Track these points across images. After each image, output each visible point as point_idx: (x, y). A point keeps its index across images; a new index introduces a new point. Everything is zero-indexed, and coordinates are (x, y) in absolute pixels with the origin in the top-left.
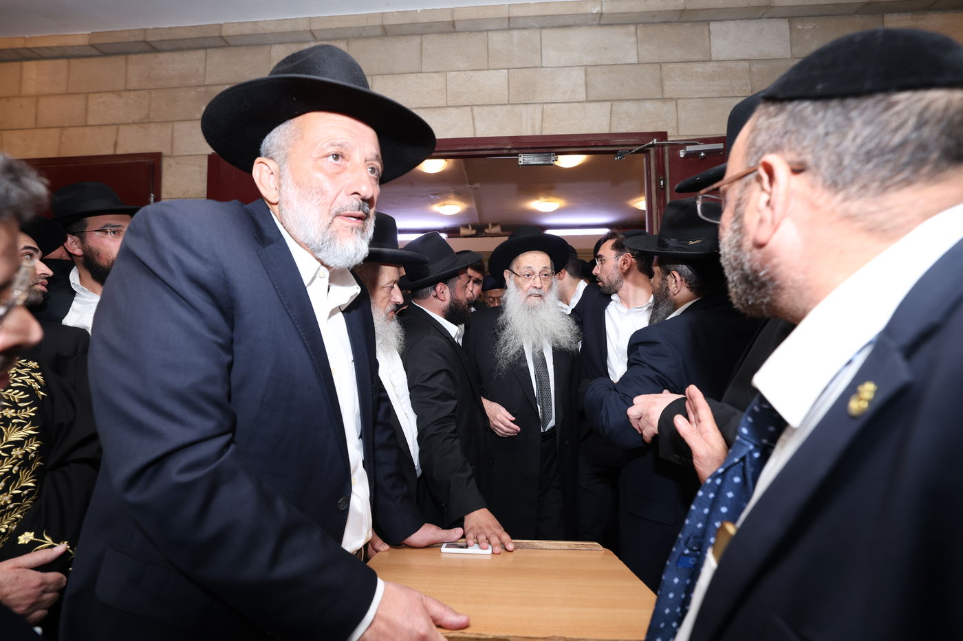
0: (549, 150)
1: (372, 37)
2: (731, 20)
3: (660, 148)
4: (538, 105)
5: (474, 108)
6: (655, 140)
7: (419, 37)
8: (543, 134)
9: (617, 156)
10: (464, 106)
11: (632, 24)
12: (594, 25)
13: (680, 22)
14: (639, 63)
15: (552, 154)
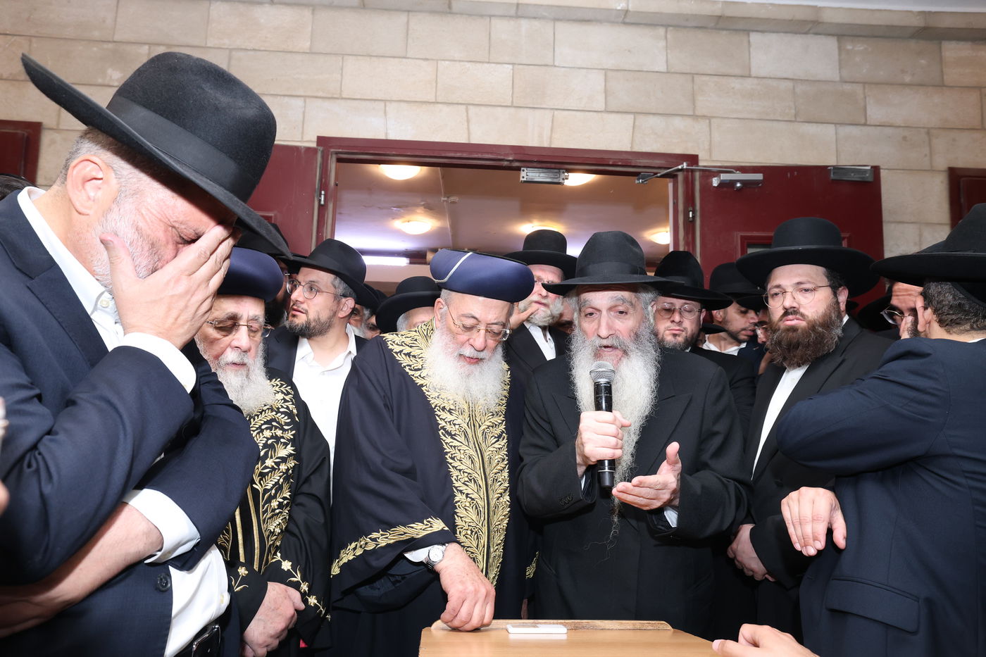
0: (558, 166)
1: (347, 7)
2: (773, 32)
3: (690, 173)
4: (547, 112)
5: (471, 107)
6: (685, 164)
7: (406, 14)
8: (553, 146)
9: (638, 179)
10: (458, 104)
11: (662, 25)
12: (617, 23)
13: (716, 29)
14: (668, 72)
15: (562, 171)
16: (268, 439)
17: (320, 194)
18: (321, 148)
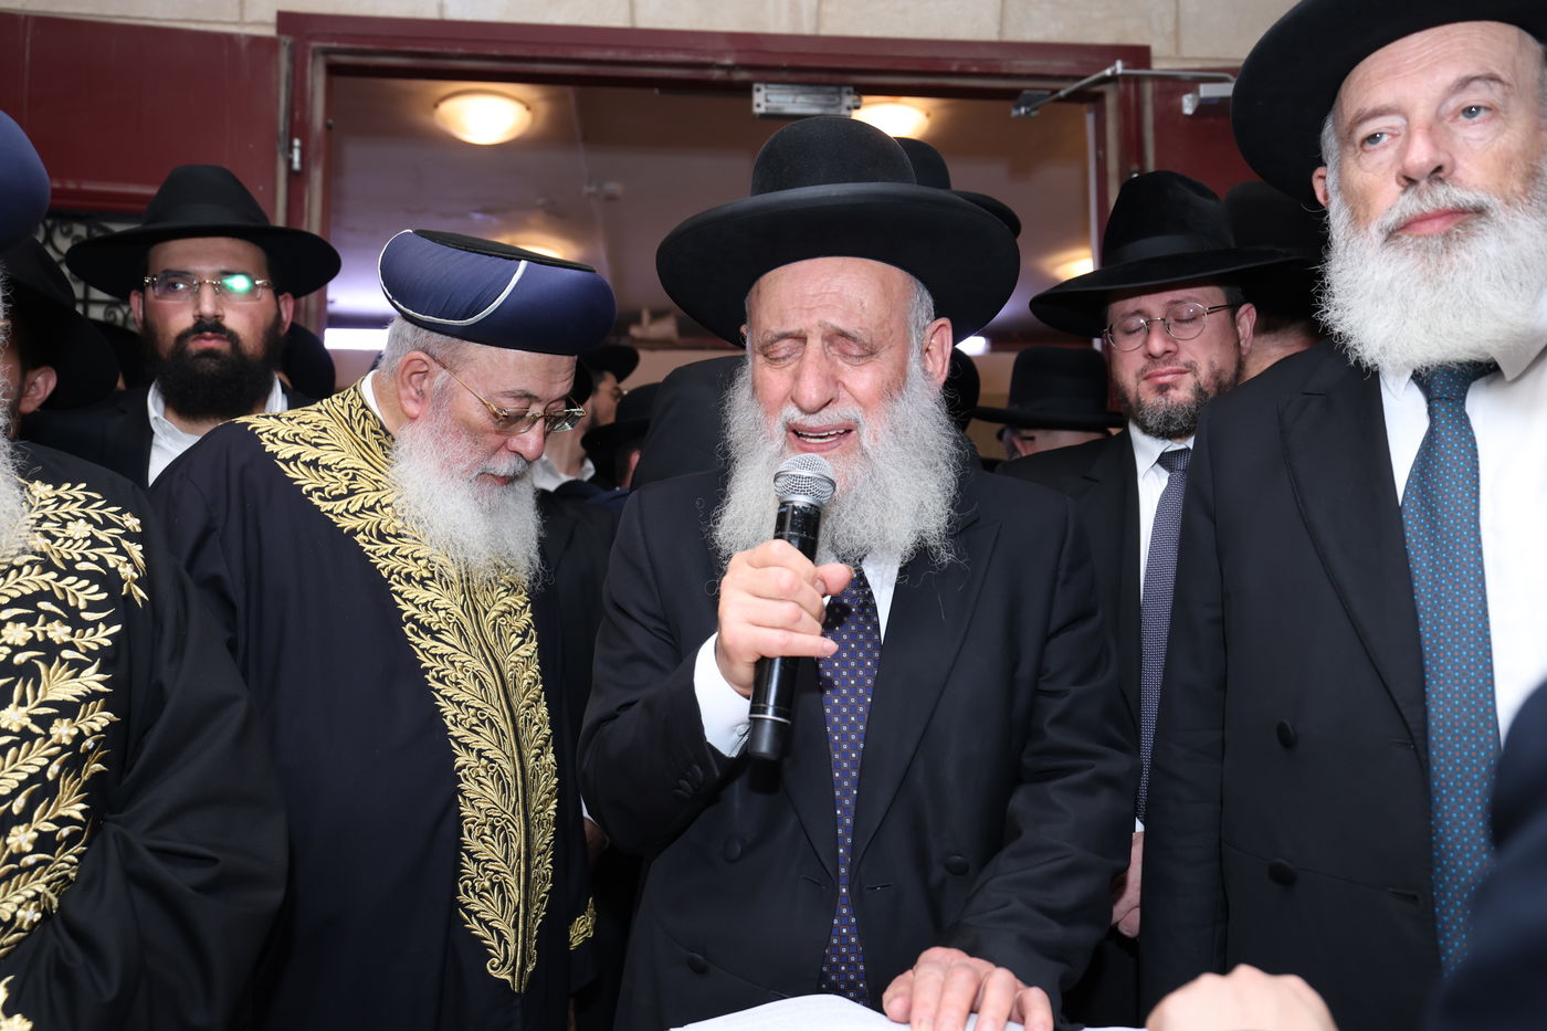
0: (837, 78)
3: (1132, 87)
6: (1119, 66)
8: (822, 33)
9: (1018, 107)
15: (845, 89)
16: (16, 649)
17: (291, 148)
18: (287, 40)
